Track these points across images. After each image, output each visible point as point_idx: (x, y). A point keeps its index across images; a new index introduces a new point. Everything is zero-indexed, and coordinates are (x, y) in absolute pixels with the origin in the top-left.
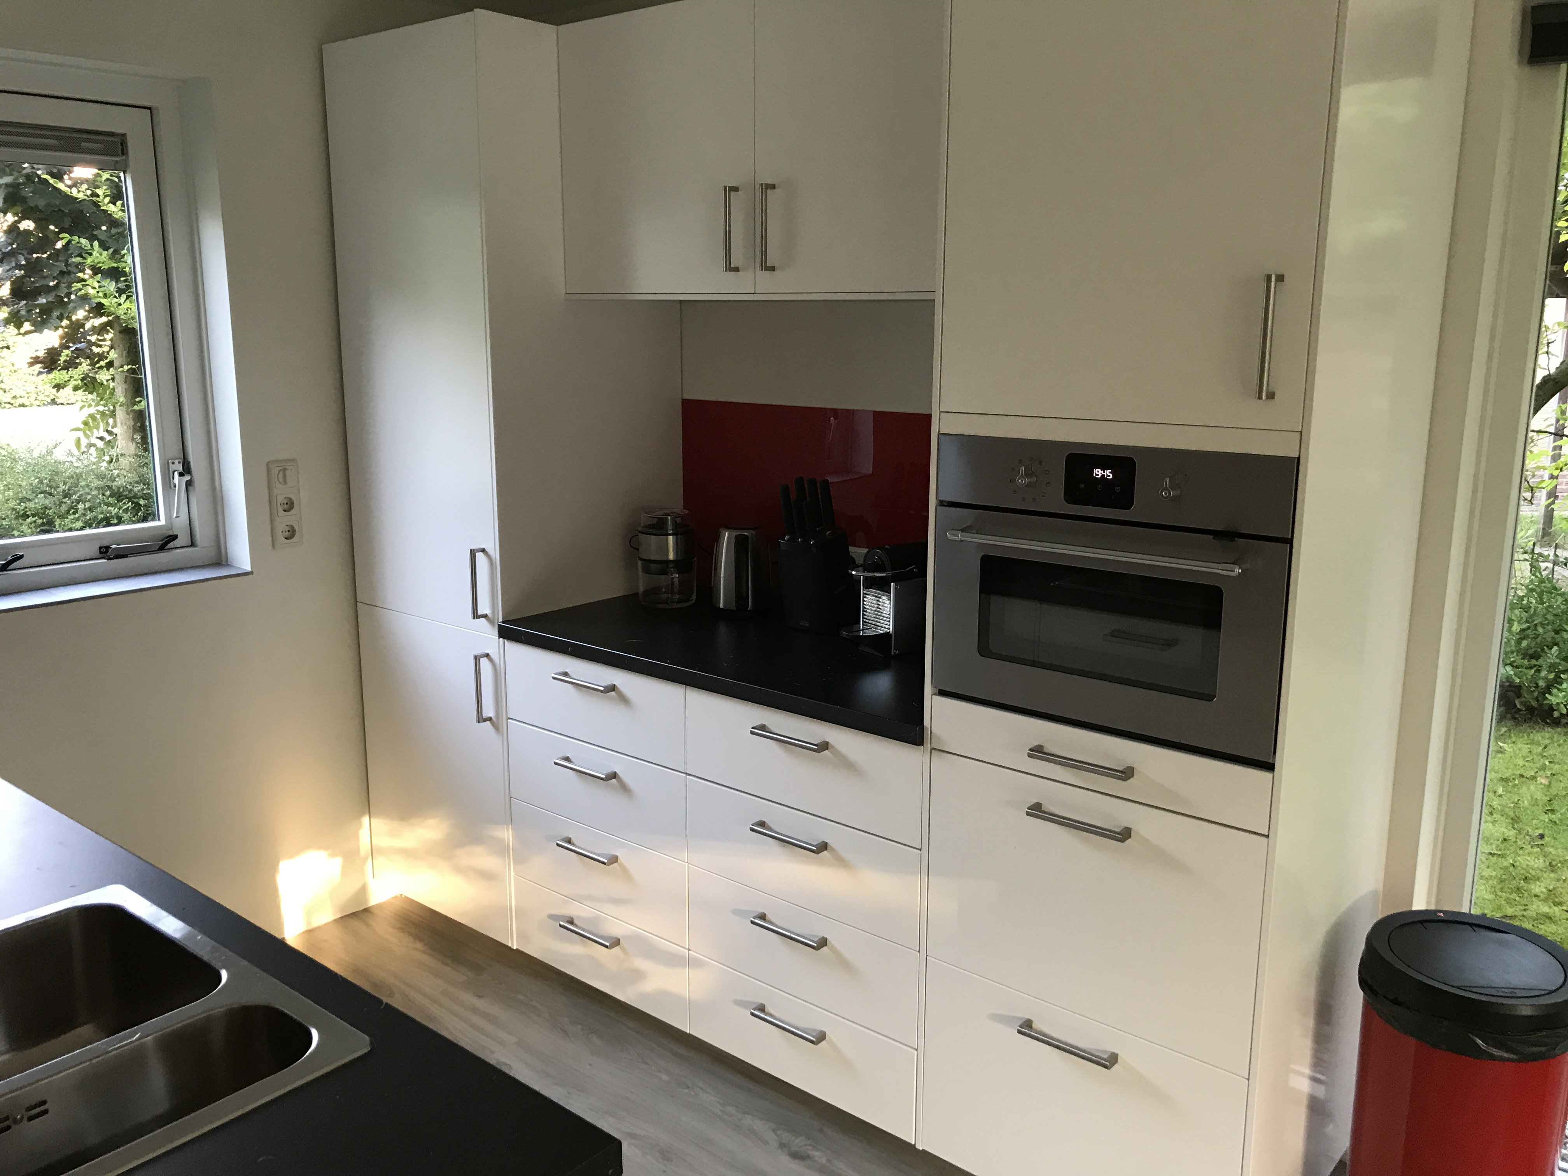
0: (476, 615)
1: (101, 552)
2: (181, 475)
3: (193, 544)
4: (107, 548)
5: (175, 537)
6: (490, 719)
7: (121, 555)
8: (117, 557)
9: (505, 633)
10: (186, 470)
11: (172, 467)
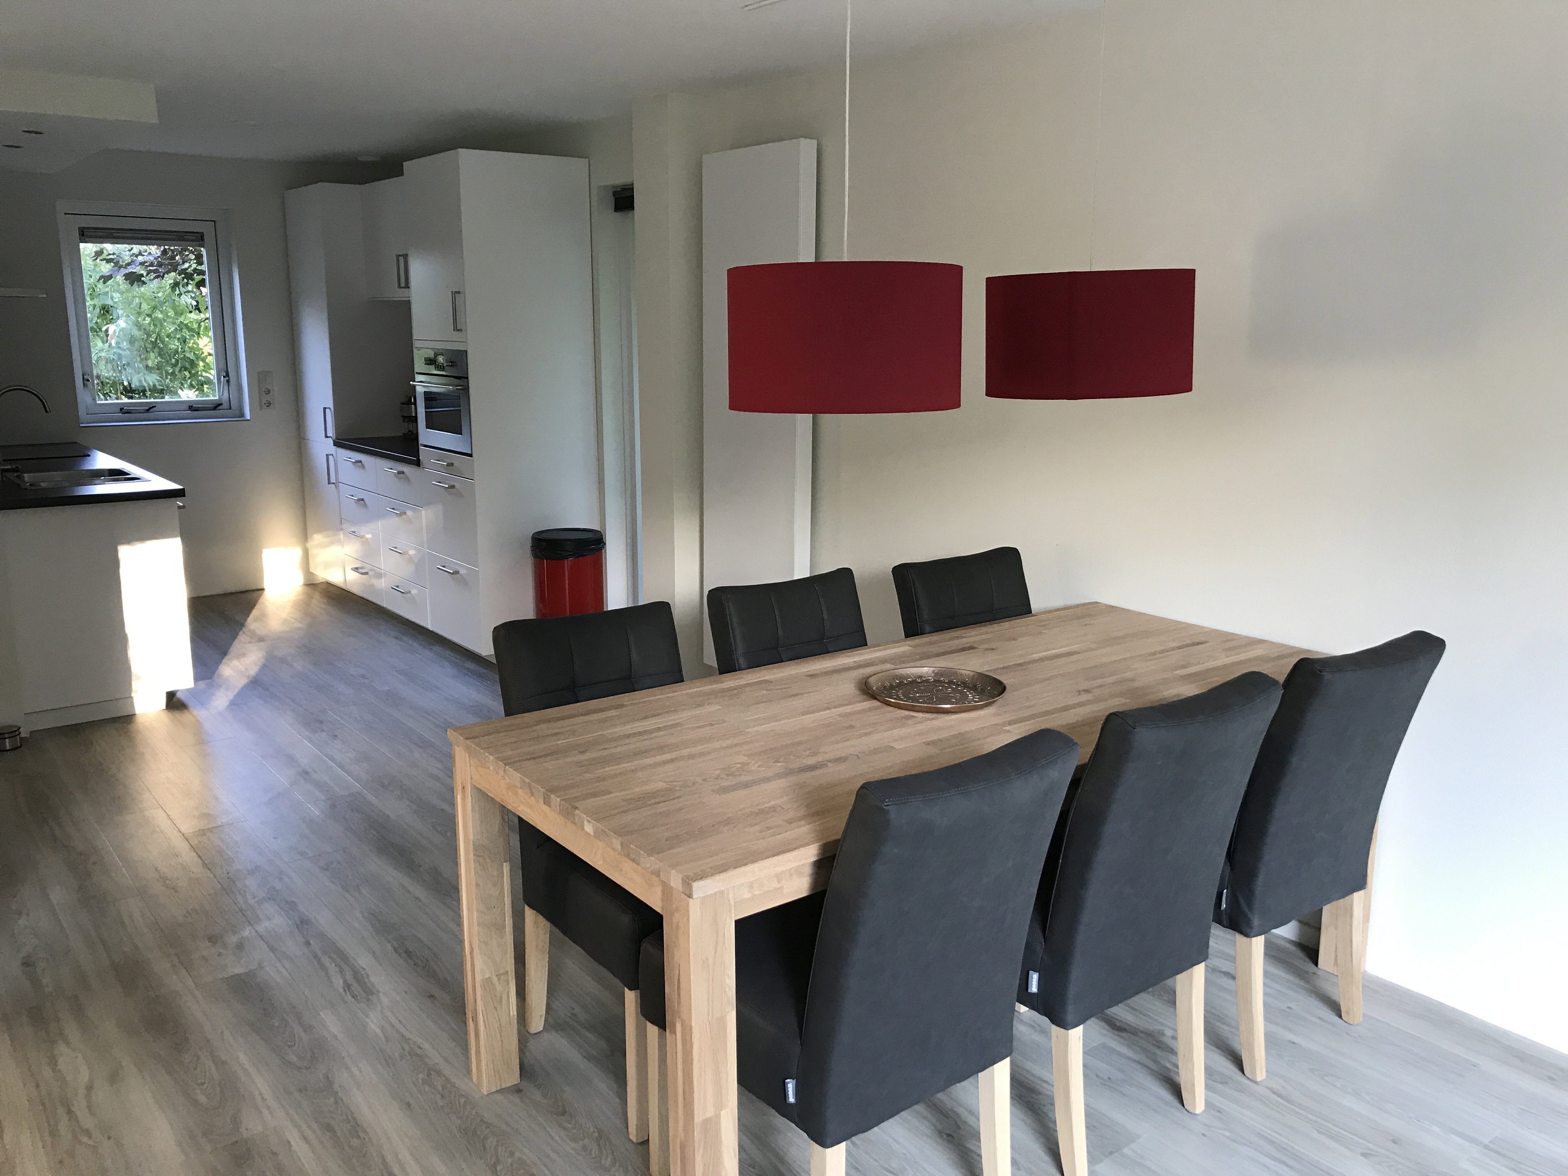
0: (327, 437)
1: (189, 408)
2: (224, 377)
3: (230, 409)
4: (192, 406)
5: (221, 404)
6: (334, 483)
7: (197, 410)
8: (195, 410)
9: (337, 444)
10: (227, 375)
11: (221, 374)
